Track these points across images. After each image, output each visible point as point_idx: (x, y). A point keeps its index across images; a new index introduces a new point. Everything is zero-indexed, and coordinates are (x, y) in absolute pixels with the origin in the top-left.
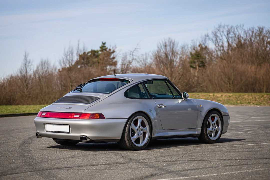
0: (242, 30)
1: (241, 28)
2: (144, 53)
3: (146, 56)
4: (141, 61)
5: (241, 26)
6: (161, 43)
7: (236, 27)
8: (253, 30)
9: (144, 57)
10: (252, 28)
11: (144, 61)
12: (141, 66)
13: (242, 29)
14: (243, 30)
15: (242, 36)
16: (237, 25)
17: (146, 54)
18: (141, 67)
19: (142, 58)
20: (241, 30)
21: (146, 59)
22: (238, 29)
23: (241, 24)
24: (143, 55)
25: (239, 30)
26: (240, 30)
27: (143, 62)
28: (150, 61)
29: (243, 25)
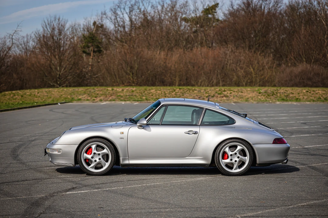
0: (149, 4)
1: (148, 2)
2: (25, 35)
3: (28, 39)
4: (21, 44)
6: (46, 21)
8: (163, 4)
9: (25, 40)
11: (25, 44)
12: (21, 50)
13: (149, 2)
14: (150, 3)
15: (149, 11)
17: (27, 35)
18: (21, 53)
19: (22, 41)
20: (148, 4)
21: (28, 42)
22: (144, 2)
24: (24, 37)
25: (145, 4)
26: (146, 4)
27: (23, 45)
28: (32, 45)
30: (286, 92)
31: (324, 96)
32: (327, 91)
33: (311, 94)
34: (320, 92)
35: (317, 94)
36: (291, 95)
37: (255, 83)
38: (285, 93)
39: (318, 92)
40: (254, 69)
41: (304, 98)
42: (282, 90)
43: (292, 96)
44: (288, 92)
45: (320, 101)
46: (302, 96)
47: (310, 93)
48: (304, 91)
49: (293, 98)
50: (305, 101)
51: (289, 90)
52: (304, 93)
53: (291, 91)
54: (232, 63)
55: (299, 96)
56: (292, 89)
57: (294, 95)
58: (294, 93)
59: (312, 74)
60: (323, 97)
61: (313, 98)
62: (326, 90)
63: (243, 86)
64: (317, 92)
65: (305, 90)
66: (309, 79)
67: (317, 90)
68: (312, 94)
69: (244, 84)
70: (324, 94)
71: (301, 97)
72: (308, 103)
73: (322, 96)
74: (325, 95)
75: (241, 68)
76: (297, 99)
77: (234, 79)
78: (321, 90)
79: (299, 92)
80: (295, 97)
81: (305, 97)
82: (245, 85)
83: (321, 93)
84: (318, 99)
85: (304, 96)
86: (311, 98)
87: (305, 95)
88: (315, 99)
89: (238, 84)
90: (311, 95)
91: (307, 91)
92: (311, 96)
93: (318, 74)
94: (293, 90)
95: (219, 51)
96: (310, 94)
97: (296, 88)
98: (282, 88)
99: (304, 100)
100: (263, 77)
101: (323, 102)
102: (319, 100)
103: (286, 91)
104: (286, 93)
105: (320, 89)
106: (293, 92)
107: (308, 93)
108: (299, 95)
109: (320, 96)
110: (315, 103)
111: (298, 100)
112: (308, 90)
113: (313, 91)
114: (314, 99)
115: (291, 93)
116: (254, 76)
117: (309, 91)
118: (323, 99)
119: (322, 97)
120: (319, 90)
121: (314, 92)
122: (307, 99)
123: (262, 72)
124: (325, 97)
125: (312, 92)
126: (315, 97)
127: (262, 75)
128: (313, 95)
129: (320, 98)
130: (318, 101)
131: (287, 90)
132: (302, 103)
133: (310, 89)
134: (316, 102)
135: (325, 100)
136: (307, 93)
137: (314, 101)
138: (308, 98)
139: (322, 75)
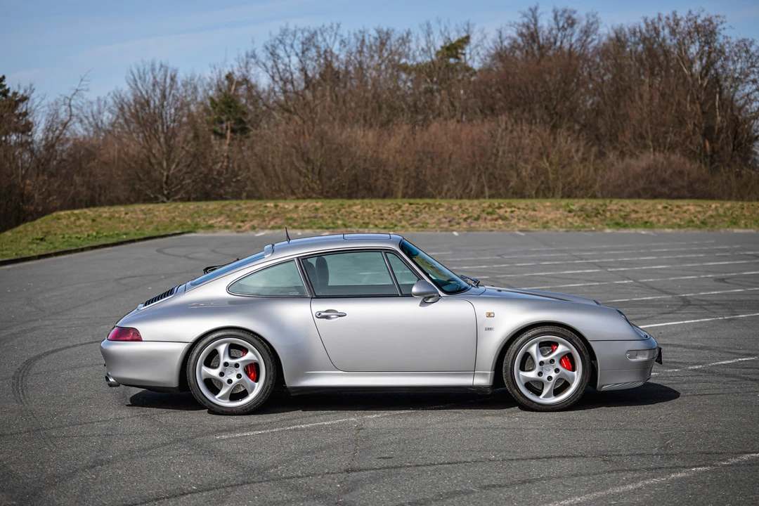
0: (335, 38)
1: (333, 33)
2: (93, 98)
3: (99, 106)
4: (87, 117)
5: (331, 27)
6: (135, 72)
7: (320, 30)
8: (363, 36)
9: (95, 108)
10: (360, 32)
11: (95, 117)
12: (86, 129)
13: (336, 34)
14: (338, 37)
15: (336, 51)
16: (323, 26)
17: (99, 100)
18: (86, 133)
19: (89, 111)
20: (333, 38)
21: (100, 113)
22: (325, 34)
23: (332, 24)
24: (92, 103)
25: (328, 38)
26: (330, 37)
27: (91, 119)
28: (108, 118)
29: (338, 26)
30: (622, 208)
31: (699, 216)
32: (705, 206)
33: (673, 213)
34: (691, 208)
35: (685, 212)
36: (633, 216)
37: (554, 190)
38: (620, 210)
39: (688, 209)
40: (551, 164)
41: (659, 220)
42: (615, 205)
43: (634, 218)
44: (628, 210)
45: (693, 226)
46: (656, 216)
47: (671, 210)
48: (660, 207)
49: (638, 220)
50: (662, 227)
51: (629, 204)
52: (658, 210)
53: (632, 208)
54: (509, 152)
55: (650, 217)
56: (635, 203)
57: (640, 215)
58: (639, 210)
59: (669, 171)
60: (698, 218)
61: (678, 221)
62: (702, 204)
63: (530, 197)
64: (685, 208)
65: (660, 204)
66: (663, 182)
67: (684, 206)
68: (676, 213)
69: (533, 193)
70: (699, 212)
71: (653, 219)
72: (669, 231)
73: (695, 217)
74: (703, 214)
75: (526, 162)
76: (646, 223)
77: (512, 184)
78: (693, 205)
79: (649, 208)
80: (641, 218)
81: (663, 219)
82: (534, 196)
83: (693, 211)
84: (689, 222)
85: (660, 217)
86: (675, 221)
87: (661, 215)
88: (682, 223)
89: (520, 194)
90: (674, 215)
91: (666, 207)
92: (674, 217)
93: (681, 173)
94: (638, 205)
95: (481, 129)
96: (670, 212)
97: (643, 201)
98: (615, 201)
99: (660, 225)
100: (570, 179)
101: (700, 228)
102: (691, 224)
103: (622, 206)
104: (624, 212)
105: (691, 202)
106: (636, 209)
107: (667, 210)
108: (649, 214)
109: (692, 217)
110: (682, 231)
111: (648, 224)
112: (666, 205)
113: (678, 207)
114: (679, 223)
115: (634, 211)
116: (551, 176)
117: (670, 207)
118: (698, 222)
119: (695, 219)
120: (689, 205)
121: (678, 209)
122: (665, 222)
123: (568, 169)
124: (703, 218)
125: (676, 209)
126: (681, 219)
127: (569, 174)
128: (677, 215)
129: (693, 221)
130: (689, 226)
131: (625, 204)
132: (657, 230)
133: (670, 202)
134: (685, 229)
135: (702, 226)
136: (665, 211)
137: (680, 226)
138: (668, 220)
139: (689, 174)
